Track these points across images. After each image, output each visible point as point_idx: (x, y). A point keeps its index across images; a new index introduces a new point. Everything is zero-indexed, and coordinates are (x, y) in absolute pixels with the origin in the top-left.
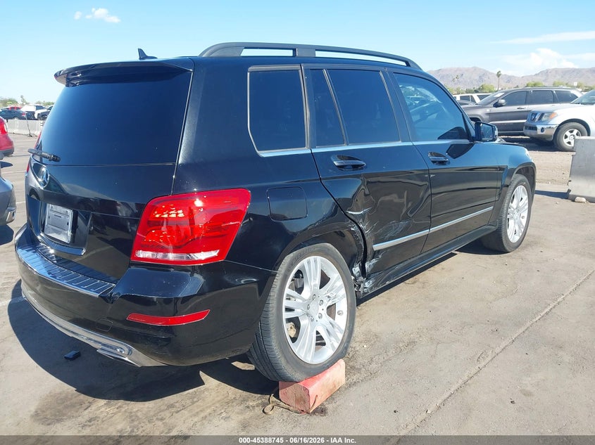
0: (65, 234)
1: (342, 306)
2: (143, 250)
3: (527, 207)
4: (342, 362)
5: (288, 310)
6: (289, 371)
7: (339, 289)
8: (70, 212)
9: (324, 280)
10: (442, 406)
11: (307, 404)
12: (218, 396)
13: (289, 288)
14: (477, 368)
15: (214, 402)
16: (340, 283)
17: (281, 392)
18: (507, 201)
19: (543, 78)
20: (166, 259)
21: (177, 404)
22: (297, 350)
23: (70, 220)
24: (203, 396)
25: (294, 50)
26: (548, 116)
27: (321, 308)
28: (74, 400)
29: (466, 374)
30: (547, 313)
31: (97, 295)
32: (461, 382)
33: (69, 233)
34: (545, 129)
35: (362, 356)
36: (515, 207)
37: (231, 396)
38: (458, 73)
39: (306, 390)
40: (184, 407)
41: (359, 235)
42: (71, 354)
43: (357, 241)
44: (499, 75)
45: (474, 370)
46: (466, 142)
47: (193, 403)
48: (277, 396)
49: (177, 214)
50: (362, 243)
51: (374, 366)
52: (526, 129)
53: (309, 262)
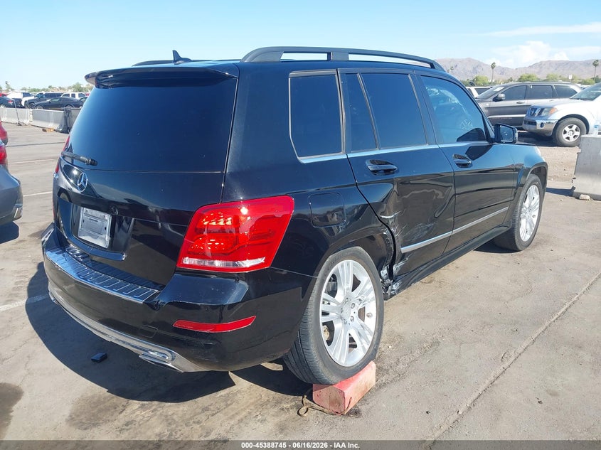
0: (102, 238)
1: (372, 308)
2: (189, 257)
3: (538, 206)
4: (372, 364)
5: (325, 314)
6: (326, 374)
7: (369, 291)
8: (108, 217)
9: (356, 283)
10: (472, 407)
11: (342, 406)
12: (251, 398)
13: (325, 292)
14: (501, 368)
15: (248, 404)
16: (370, 286)
17: (315, 394)
18: (520, 201)
19: (537, 71)
20: (213, 266)
21: (212, 407)
22: (332, 353)
23: (108, 224)
24: (236, 398)
25: (329, 54)
26: (548, 112)
27: (352, 311)
28: (108, 404)
29: (492, 375)
30: (563, 313)
31: (141, 302)
32: (487, 382)
33: (107, 238)
34: (544, 124)
35: (389, 357)
36: (527, 206)
37: (265, 398)
38: (453, 64)
39: (342, 392)
40: (219, 410)
41: (390, 238)
42: (98, 356)
43: (387, 245)
44: (493, 66)
45: (499, 370)
46: (485, 143)
47: (227, 405)
48: (310, 398)
49: (225, 222)
50: (392, 247)
51: (401, 366)
52: (525, 123)
53: (342, 266)
